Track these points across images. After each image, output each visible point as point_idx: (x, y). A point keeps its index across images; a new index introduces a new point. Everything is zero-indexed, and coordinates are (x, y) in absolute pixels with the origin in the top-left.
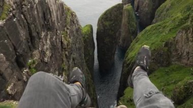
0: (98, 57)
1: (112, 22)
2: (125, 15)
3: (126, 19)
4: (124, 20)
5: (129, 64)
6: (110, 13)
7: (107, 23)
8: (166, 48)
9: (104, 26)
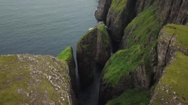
0: (79, 73)
1: (89, 45)
2: (100, 35)
3: (101, 39)
4: (99, 39)
5: (105, 84)
6: (87, 38)
7: (85, 46)
8: (130, 76)
9: (83, 49)
